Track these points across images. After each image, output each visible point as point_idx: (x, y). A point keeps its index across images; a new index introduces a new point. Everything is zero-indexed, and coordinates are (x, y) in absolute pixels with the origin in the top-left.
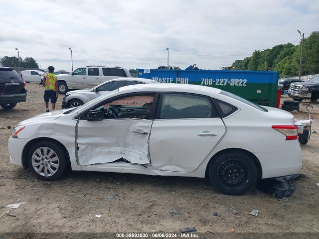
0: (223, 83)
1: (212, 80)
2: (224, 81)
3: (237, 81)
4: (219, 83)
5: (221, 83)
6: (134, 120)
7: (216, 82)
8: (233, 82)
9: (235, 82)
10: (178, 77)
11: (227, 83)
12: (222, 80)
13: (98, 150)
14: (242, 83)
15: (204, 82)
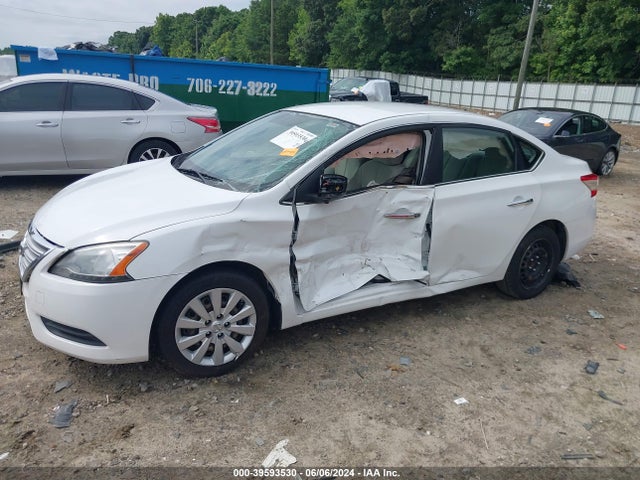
0: (234, 89)
1: (210, 82)
2: (236, 85)
3: (260, 85)
4: (225, 89)
5: (229, 89)
6: (389, 189)
7: (219, 87)
8: (253, 88)
9: (256, 89)
10: (133, 72)
11: (241, 89)
12: (231, 83)
13: (324, 267)
14: (269, 92)
15: (194, 86)
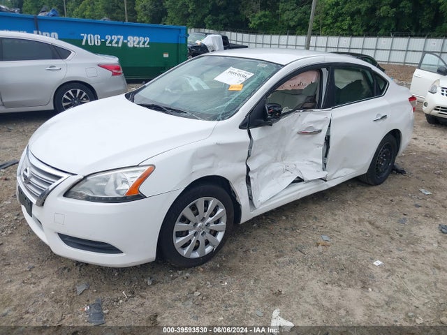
0: (117, 43)
1: (99, 37)
2: (119, 39)
3: (137, 39)
4: (111, 42)
5: (114, 43)
7: (106, 40)
8: (131, 41)
9: (134, 42)
10: (37, 29)
11: (123, 42)
12: (115, 38)
14: (144, 44)
15: (87, 41)
